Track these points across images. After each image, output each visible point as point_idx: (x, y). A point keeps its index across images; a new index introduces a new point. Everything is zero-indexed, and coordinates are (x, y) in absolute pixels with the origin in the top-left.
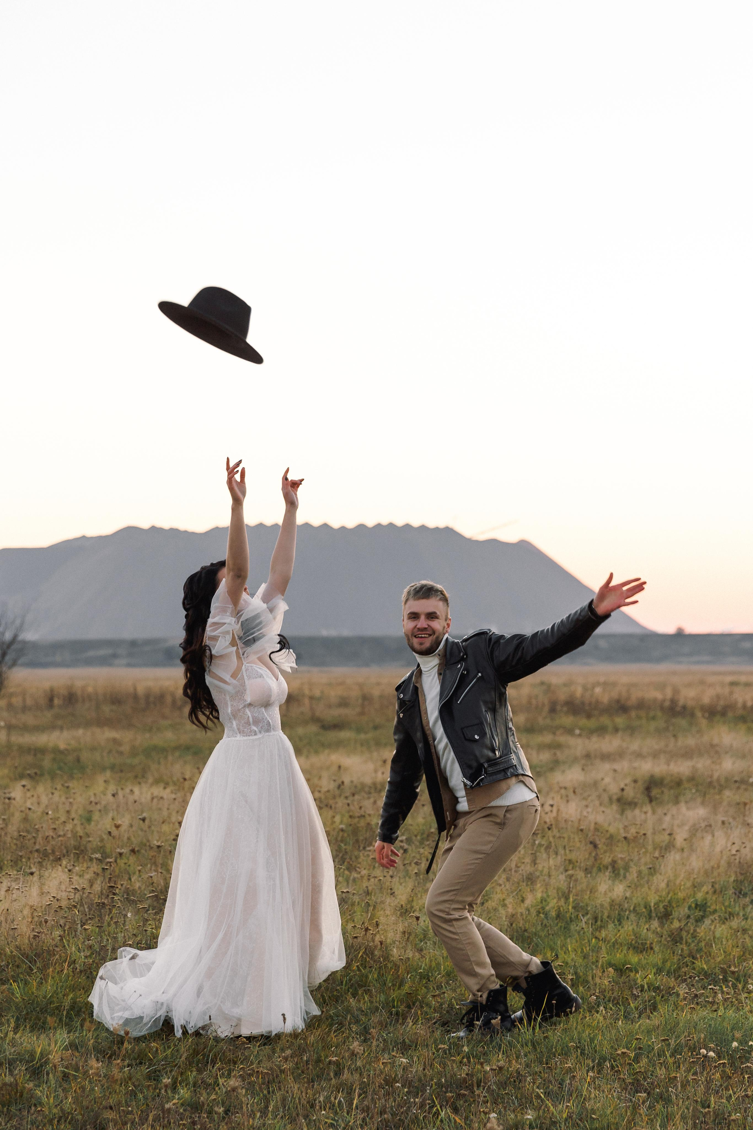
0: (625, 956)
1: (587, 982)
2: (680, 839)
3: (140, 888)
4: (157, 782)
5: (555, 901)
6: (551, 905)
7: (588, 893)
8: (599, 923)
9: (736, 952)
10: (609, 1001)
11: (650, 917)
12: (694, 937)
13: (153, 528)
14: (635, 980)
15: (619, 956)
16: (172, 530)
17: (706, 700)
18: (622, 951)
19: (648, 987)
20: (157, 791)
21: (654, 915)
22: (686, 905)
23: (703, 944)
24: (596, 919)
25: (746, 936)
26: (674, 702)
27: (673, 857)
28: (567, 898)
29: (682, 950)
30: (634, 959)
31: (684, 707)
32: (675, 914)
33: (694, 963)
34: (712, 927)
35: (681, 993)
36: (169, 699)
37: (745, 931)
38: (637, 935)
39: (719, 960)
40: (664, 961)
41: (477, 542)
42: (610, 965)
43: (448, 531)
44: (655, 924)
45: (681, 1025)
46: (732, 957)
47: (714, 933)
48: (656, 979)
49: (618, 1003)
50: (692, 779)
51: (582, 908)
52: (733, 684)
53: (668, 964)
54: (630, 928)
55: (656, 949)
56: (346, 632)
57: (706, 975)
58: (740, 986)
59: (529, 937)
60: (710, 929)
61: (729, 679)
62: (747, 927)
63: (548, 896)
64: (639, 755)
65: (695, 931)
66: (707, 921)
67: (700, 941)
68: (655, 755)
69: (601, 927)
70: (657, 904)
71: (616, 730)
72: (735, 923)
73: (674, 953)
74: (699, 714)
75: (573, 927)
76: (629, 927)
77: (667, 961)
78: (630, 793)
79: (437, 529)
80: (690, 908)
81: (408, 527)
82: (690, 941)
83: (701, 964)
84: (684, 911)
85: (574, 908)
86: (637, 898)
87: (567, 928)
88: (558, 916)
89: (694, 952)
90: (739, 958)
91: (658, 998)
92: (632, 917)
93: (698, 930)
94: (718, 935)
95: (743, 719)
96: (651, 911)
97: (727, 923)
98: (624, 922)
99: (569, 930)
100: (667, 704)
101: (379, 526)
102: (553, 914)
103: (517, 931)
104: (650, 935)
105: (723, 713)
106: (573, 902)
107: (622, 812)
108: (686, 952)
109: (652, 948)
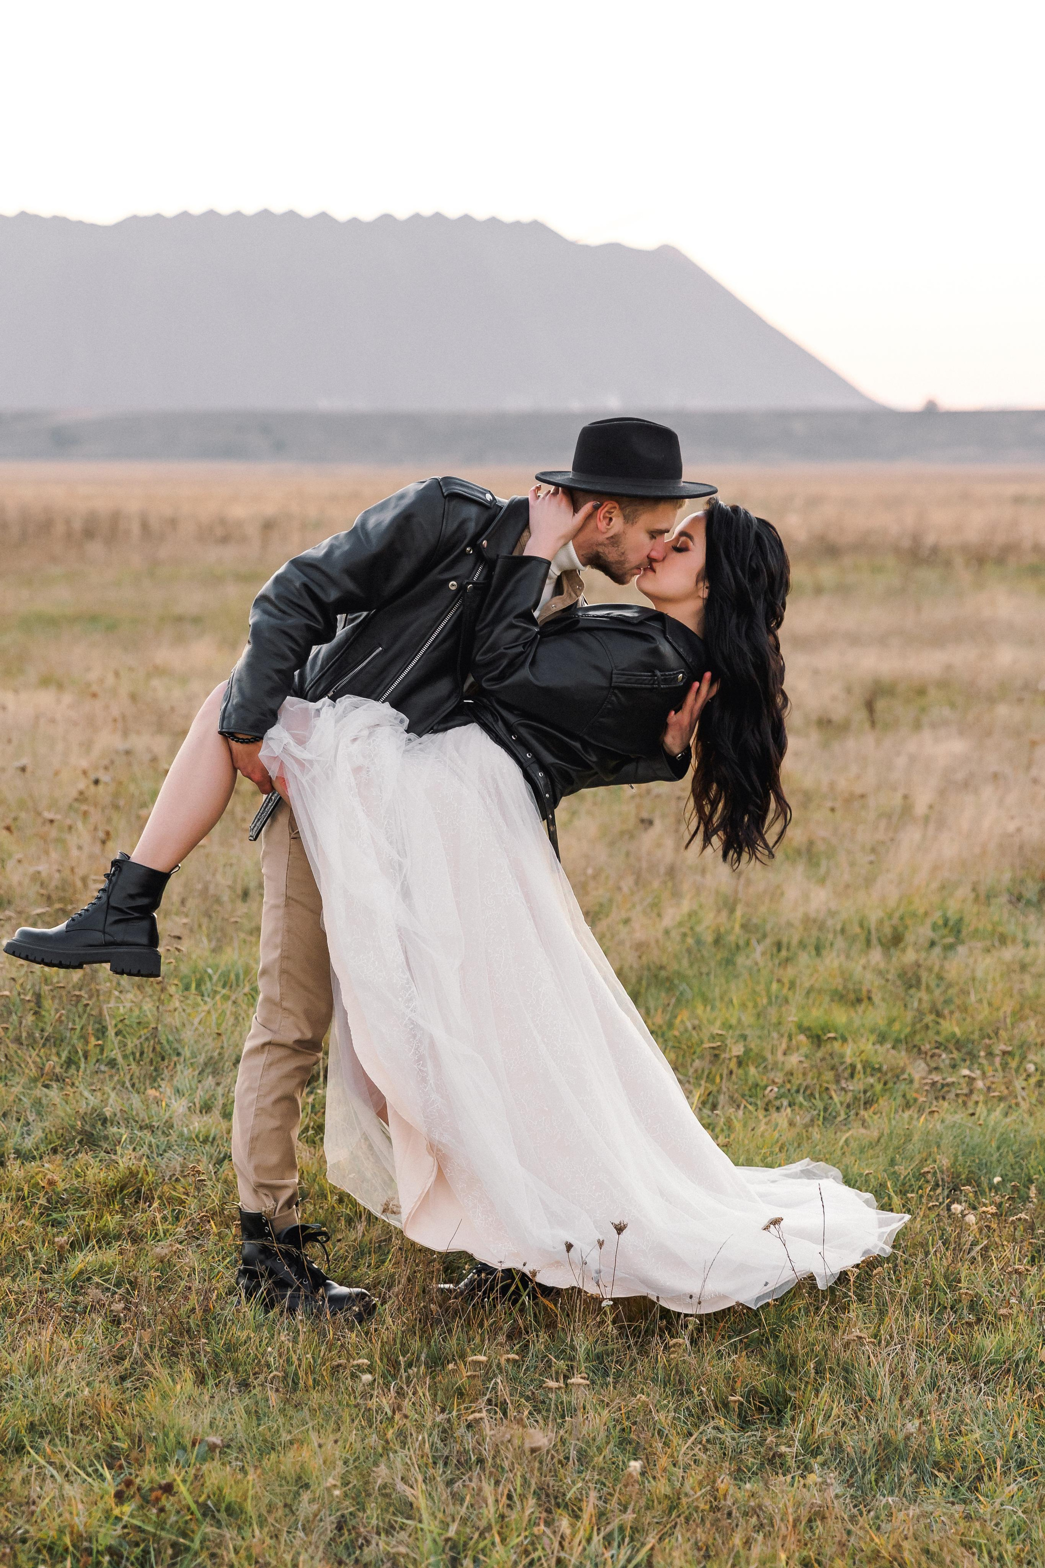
0: (826, 1011)
1: (765, 1059)
2: (922, 801)
3: (20, 884)
4: (45, 682)
5: (711, 915)
6: (705, 924)
7: (767, 901)
8: (784, 953)
9: (1008, 1007)
10: (798, 1091)
11: (868, 942)
12: (940, 978)
13: (23, 215)
14: (842, 1056)
15: (816, 1015)
16: (55, 218)
17: (972, 535)
18: (820, 1005)
19: (864, 1068)
20: (45, 699)
21: (874, 941)
22: (929, 922)
23: (952, 991)
24: (779, 946)
25: (1027, 978)
26: (916, 539)
27: (911, 836)
28: (732, 911)
29: (920, 1000)
30: (840, 1016)
31: (935, 550)
32: (910, 938)
33: (938, 1023)
34: (971, 961)
35: (917, 1077)
36: (60, 528)
37: (1023, 967)
38: (846, 976)
39: (980, 1017)
40: (891, 1021)
41: (586, 247)
42: (801, 1029)
43: (537, 228)
44: (876, 956)
45: (916, 1138)
46: (1001, 1014)
47: (973, 971)
48: (876, 1052)
49: (812, 1095)
50: (944, 684)
51: (757, 927)
52: (1018, 500)
53: (897, 1026)
54: (836, 964)
55: (876, 999)
56: (361, 404)
57: (959, 1045)
58: (1014, 1064)
59: (668, 979)
60: (967, 965)
61: (1012, 489)
62: (1028, 960)
63: (701, 906)
64: (854, 640)
65: (942, 967)
66: (961, 950)
67: (950, 986)
68: (882, 640)
69: (787, 960)
70: (881, 922)
71: (819, 590)
72: (1008, 954)
73: (905, 1006)
74: (959, 561)
75: (740, 960)
76: (832, 961)
77: (894, 1020)
78: (838, 712)
79: (517, 224)
80: (935, 927)
81: (466, 220)
82: (933, 984)
83: (951, 1027)
84: (925, 932)
85: (744, 926)
86: (847, 909)
87: (729, 962)
88: (717, 941)
89: (939, 1007)
90: (1014, 1014)
91: (879, 1087)
92: (840, 943)
93: (947, 965)
94: (979, 974)
95: (1034, 571)
96: (869, 932)
97: (995, 953)
98: (824, 953)
99: (734, 964)
100: (906, 543)
101: (417, 218)
102: (709, 938)
103: (649, 969)
104: (869, 976)
105: (1000, 561)
106: (743, 916)
107: (825, 745)
108: (926, 1006)
109: (870, 999)
